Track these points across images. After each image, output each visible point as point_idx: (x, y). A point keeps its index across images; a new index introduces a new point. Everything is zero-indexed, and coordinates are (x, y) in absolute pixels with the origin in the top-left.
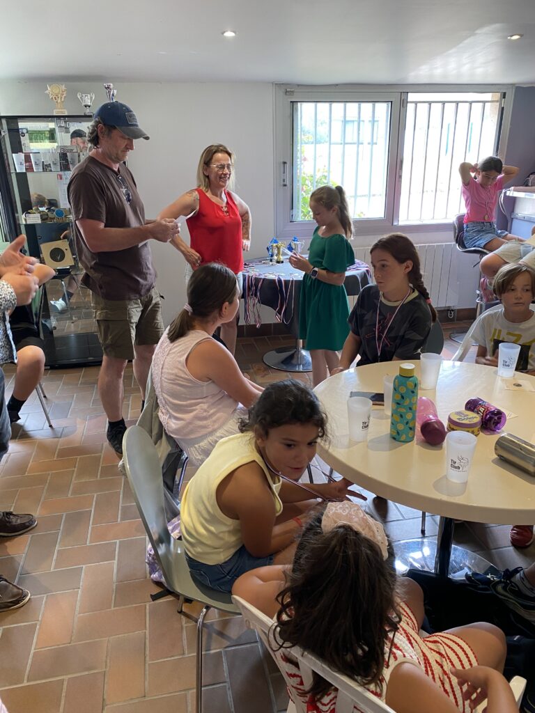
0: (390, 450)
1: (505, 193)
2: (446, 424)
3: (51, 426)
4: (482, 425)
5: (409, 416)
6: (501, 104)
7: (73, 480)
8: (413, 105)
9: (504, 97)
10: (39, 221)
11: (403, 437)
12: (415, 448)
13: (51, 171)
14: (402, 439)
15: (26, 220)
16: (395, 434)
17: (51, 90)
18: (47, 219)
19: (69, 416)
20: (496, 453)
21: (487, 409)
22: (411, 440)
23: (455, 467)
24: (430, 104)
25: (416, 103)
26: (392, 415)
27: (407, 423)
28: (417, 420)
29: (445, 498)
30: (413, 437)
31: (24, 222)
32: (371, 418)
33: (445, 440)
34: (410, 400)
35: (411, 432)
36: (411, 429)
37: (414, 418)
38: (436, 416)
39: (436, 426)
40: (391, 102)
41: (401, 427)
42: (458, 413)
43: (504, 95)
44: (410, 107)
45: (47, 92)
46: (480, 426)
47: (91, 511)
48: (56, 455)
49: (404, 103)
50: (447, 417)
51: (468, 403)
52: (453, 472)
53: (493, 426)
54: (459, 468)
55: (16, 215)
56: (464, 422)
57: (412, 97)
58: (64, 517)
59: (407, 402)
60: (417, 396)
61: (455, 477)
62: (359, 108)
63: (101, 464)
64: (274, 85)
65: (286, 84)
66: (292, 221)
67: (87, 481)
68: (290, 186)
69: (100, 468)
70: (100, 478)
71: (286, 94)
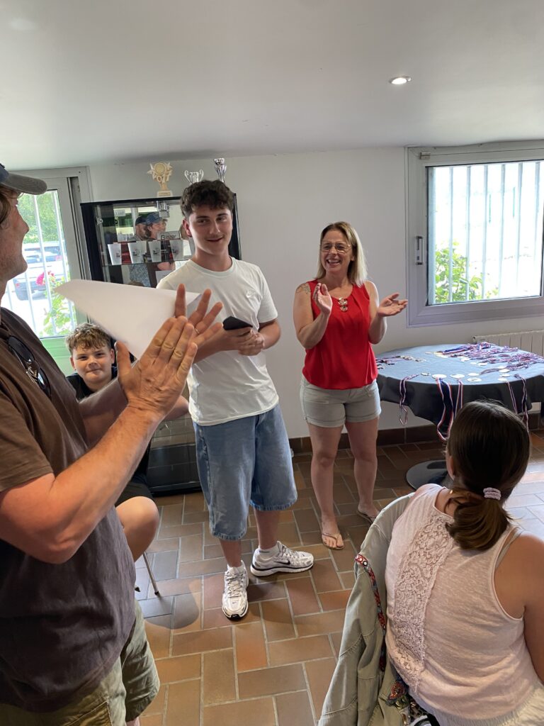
17: (154, 169)
19: (177, 577)
45: (150, 172)
48: (171, 650)
63: (236, 669)
64: (407, 149)
65: (421, 147)
66: (427, 304)
67: (222, 703)
68: (425, 264)
69: (236, 676)
70: (240, 698)
71: (420, 158)
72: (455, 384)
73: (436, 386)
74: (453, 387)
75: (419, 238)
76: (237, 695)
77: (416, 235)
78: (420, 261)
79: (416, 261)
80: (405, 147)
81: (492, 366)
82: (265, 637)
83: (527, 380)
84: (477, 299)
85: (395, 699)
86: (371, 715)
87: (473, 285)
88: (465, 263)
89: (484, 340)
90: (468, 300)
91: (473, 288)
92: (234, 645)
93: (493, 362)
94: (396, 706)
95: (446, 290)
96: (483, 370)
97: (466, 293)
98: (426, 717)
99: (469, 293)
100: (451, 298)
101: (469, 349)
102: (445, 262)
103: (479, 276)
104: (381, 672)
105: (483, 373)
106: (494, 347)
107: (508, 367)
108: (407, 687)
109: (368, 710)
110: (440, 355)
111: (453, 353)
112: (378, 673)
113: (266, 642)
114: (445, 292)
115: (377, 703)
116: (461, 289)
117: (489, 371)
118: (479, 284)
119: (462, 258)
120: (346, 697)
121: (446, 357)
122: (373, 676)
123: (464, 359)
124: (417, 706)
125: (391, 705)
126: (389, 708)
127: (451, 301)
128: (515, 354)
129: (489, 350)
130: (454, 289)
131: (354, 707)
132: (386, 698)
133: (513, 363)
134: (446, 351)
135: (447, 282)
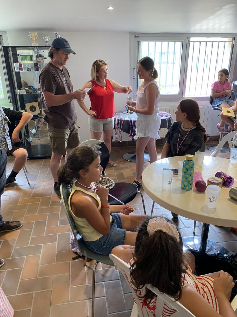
0: (181, 193)
2: (206, 182)
3: (29, 184)
4: (223, 183)
5: (190, 178)
6: (232, 43)
7: (39, 207)
8: (193, 43)
10: (25, 93)
11: (187, 188)
12: (193, 193)
13: (31, 71)
14: (186, 189)
15: (19, 93)
16: (183, 187)
17: (31, 34)
18: (28, 92)
19: (37, 180)
20: (229, 196)
21: (225, 176)
22: (191, 189)
23: (211, 201)
24: (200, 43)
25: (194, 42)
26: (182, 178)
27: (189, 182)
28: (193, 181)
29: (206, 215)
30: (192, 188)
31: (18, 94)
32: (172, 180)
33: (206, 190)
34: (191, 171)
35: (191, 186)
36: (190, 184)
37: (192, 180)
38: (202, 179)
39: (202, 183)
40: (183, 41)
41: (186, 183)
42: (212, 178)
43: (234, 39)
44: (191, 44)
45: (29, 35)
46: (222, 184)
47: (46, 221)
48: (31, 196)
49: (188, 42)
50: (207, 180)
51: (216, 174)
52: (210, 203)
53: (228, 184)
54: (212, 201)
55: (15, 90)
56: (214, 182)
58: (34, 223)
59: (189, 172)
60: (194, 169)
61: (211, 206)
62: (168, 44)
63: (51, 200)
64: (130, 33)
65: (136, 33)
68: (136, 79)
71: (135, 37)
76: (50, 206)
77: (133, 68)
79: (133, 78)
92: (52, 195)
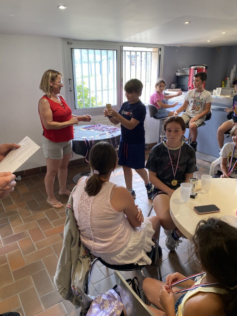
1: (164, 92)
6: (159, 53)
9: (160, 50)
24: (131, 52)
43: (160, 49)
49: (122, 51)
57: (125, 48)
63: (11, 270)
64: (62, 39)
65: (68, 39)
66: (75, 109)
67: (7, 285)
68: (73, 91)
69: (12, 273)
70: (15, 281)
71: (68, 44)
72: (91, 140)
73: (84, 141)
74: (90, 141)
75: (70, 79)
76: (14, 280)
77: (68, 78)
78: (71, 90)
79: (69, 90)
80: (61, 38)
81: (103, 133)
82: (22, 254)
83: (116, 137)
84: (94, 107)
85: (85, 256)
86: (77, 264)
87: (92, 101)
88: (88, 91)
89: (98, 123)
90: (91, 107)
91: (92, 102)
92: (8, 261)
93: (103, 131)
94: (86, 258)
95: (81, 102)
96: (100, 134)
97: (90, 104)
98: (97, 258)
99: (91, 104)
100: (84, 106)
101: (93, 127)
102: (80, 91)
103: (94, 97)
104: (79, 247)
105: (100, 135)
106: (102, 125)
107: (109, 133)
108: (89, 251)
109: (75, 262)
110: (83, 129)
111: (88, 128)
112: (78, 248)
113: (23, 256)
114: (81, 103)
115: (79, 259)
116: (88, 102)
117: (103, 134)
118: (94, 100)
119: (87, 89)
120: (67, 260)
121: (85, 130)
122: (77, 249)
123: (92, 130)
124: (94, 256)
125: (83, 258)
126: (83, 259)
127: (84, 107)
128: (110, 128)
129: (101, 127)
130: (85, 102)
131: (70, 262)
132: (81, 256)
133: (111, 131)
134: (85, 128)
135: (81, 99)
